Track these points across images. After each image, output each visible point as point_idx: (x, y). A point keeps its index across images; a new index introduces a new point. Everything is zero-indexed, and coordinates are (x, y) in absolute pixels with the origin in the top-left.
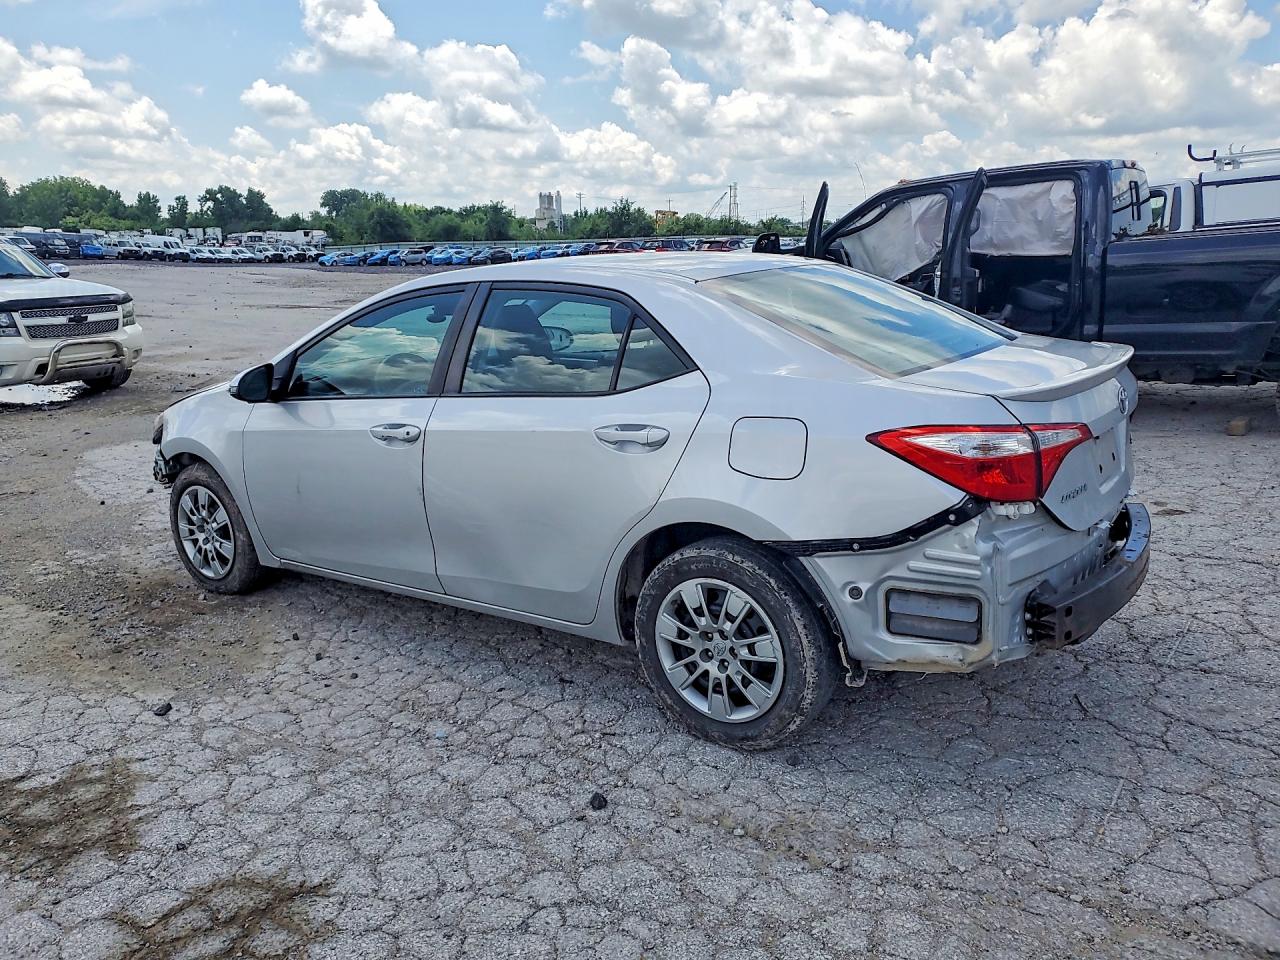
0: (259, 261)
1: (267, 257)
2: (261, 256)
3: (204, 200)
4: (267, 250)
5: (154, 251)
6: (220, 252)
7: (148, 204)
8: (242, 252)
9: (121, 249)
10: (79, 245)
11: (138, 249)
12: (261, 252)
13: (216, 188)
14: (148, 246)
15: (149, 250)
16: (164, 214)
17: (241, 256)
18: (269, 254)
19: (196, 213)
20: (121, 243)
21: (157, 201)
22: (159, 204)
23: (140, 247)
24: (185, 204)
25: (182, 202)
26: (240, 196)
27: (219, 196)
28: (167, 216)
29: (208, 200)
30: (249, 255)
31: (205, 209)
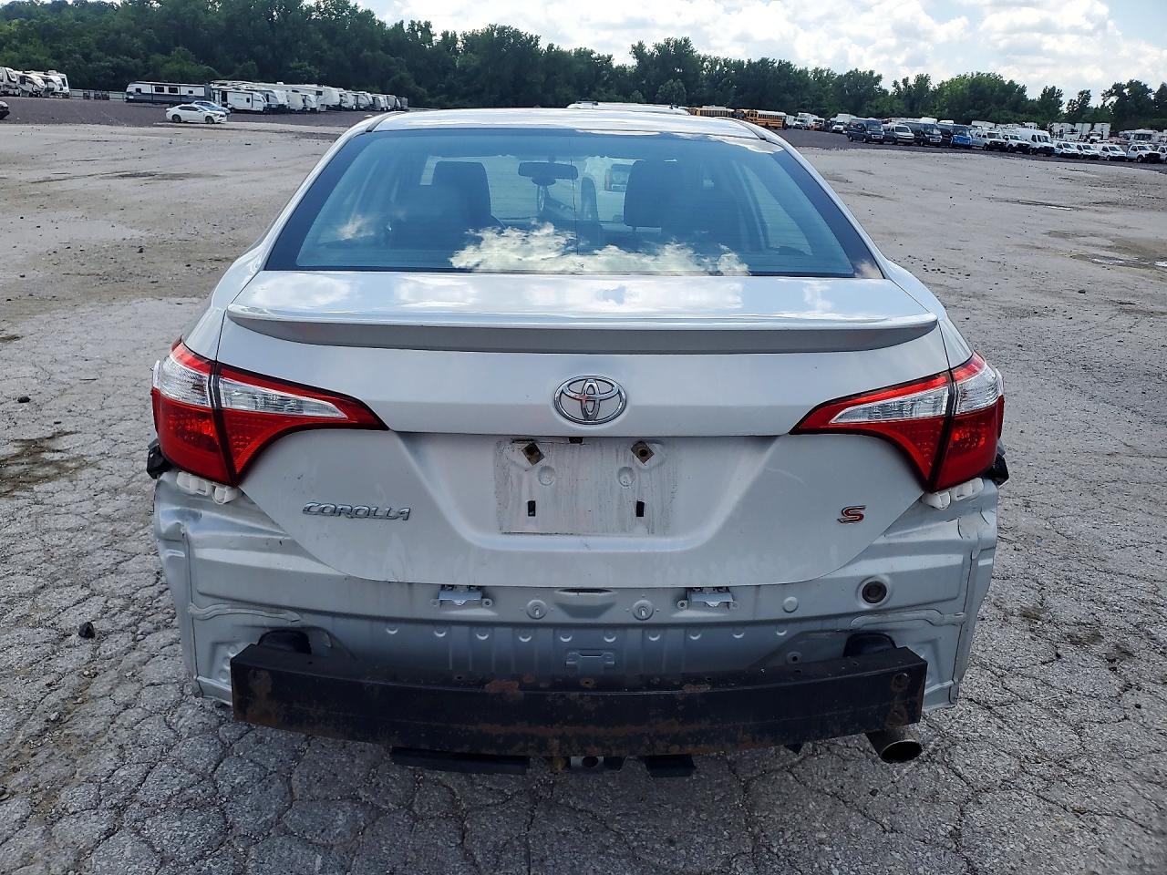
0: (1131, 160)
1: (1140, 156)
2: (1134, 155)
3: (1110, 94)
4: (1144, 149)
5: (1019, 144)
6: (1089, 148)
7: (1051, 96)
8: (1114, 149)
9: (988, 141)
10: (952, 135)
11: (1004, 141)
12: (1136, 150)
13: (1125, 82)
14: (1016, 138)
15: (1014, 143)
16: (1064, 109)
17: (1111, 153)
18: (1143, 153)
19: (1097, 108)
20: (991, 135)
21: (1061, 95)
22: (1061, 99)
23: (1007, 139)
24: (1088, 97)
25: (1085, 96)
26: (1150, 91)
27: (1126, 91)
28: (1066, 111)
29: (1112, 95)
30: (1121, 153)
31: (1107, 104)
